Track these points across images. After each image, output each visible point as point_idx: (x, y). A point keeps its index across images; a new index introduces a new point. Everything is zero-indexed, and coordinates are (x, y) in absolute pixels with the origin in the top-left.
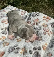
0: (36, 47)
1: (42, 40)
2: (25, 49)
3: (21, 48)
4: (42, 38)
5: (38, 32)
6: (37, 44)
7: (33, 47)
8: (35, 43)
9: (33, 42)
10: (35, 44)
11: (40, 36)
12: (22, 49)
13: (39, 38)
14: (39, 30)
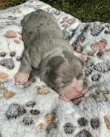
0: (85, 116)
1: (107, 100)
2: (54, 118)
4: (107, 95)
5: (99, 76)
6: (89, 110)
7: (78, 116)
8: (86, 106)
10: (85, 109)
11: (103, 89)
12: (47, 115)
13: (98, 94)
14: (104, 72)
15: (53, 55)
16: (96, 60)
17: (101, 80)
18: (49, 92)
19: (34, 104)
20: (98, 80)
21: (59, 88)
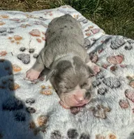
0: (77, 129)
2: (46, 121)
3: (39, 115)
4: (107, 113)
5: (106, 91)
6: (83, 123)
7: (70, 126)
8: (82, 118)
9: (75, 114)
10: (80, 121)
11: (106, 105)
13: (99, 108)
14: (113, 87)
15: (63, 59)
16: (108, 74)
17: (107, 95)
18: (51, 94)
19: (33, 102)
20: (103, 94)
21: (61, 92)
